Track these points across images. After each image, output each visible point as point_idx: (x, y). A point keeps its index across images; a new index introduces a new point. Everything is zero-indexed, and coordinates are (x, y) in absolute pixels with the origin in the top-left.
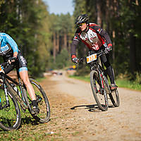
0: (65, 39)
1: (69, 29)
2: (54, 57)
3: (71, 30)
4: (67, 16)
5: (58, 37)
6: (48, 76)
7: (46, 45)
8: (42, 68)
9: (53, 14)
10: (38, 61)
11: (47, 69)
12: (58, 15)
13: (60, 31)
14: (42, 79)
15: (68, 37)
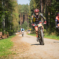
2: (21, 25)
3: (28, 12)
4: (26, 5)
5: (22, 15)
6: (18, 34)
7: (16, 19)
8: (15, 31)
10: (13, 27)
11: (17, 31)
12: (22, 5)
13: (23, 13)
14: (15, 36)
15: (27, 15)
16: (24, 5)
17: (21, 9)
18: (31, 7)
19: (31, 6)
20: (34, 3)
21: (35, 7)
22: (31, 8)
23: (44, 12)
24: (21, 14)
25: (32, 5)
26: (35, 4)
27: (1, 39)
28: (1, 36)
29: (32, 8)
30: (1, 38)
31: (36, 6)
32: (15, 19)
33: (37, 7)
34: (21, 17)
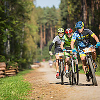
0: (51, 31)
1: (54, 22)
2: (41, 49)
3: (56, 23)
4: (52, 8)
5: (45, 30)
7: (33, 37)
8: (29, 61)
9: (40, 7)
10: (26, 53)
11: (34, 61)
12: (44, 9)
13: (46, 24)
14: (30, 71)
16: (48, 7)
17: (42, 16)
18: (62, 13)
19: (63, 11)
20: (69, 4)
21: (70, 13)
22: (62, 15)
23: (90, 23)
24: (43, 26)
25: (65, 9)
26: (71, 5)
27: (3, 76)
28: (3, 71)
29: (65, 14)
30: (4, 74)
31: (73, 10)
32: (31, 36)
33: (75, 12)
34: (41, 34)
